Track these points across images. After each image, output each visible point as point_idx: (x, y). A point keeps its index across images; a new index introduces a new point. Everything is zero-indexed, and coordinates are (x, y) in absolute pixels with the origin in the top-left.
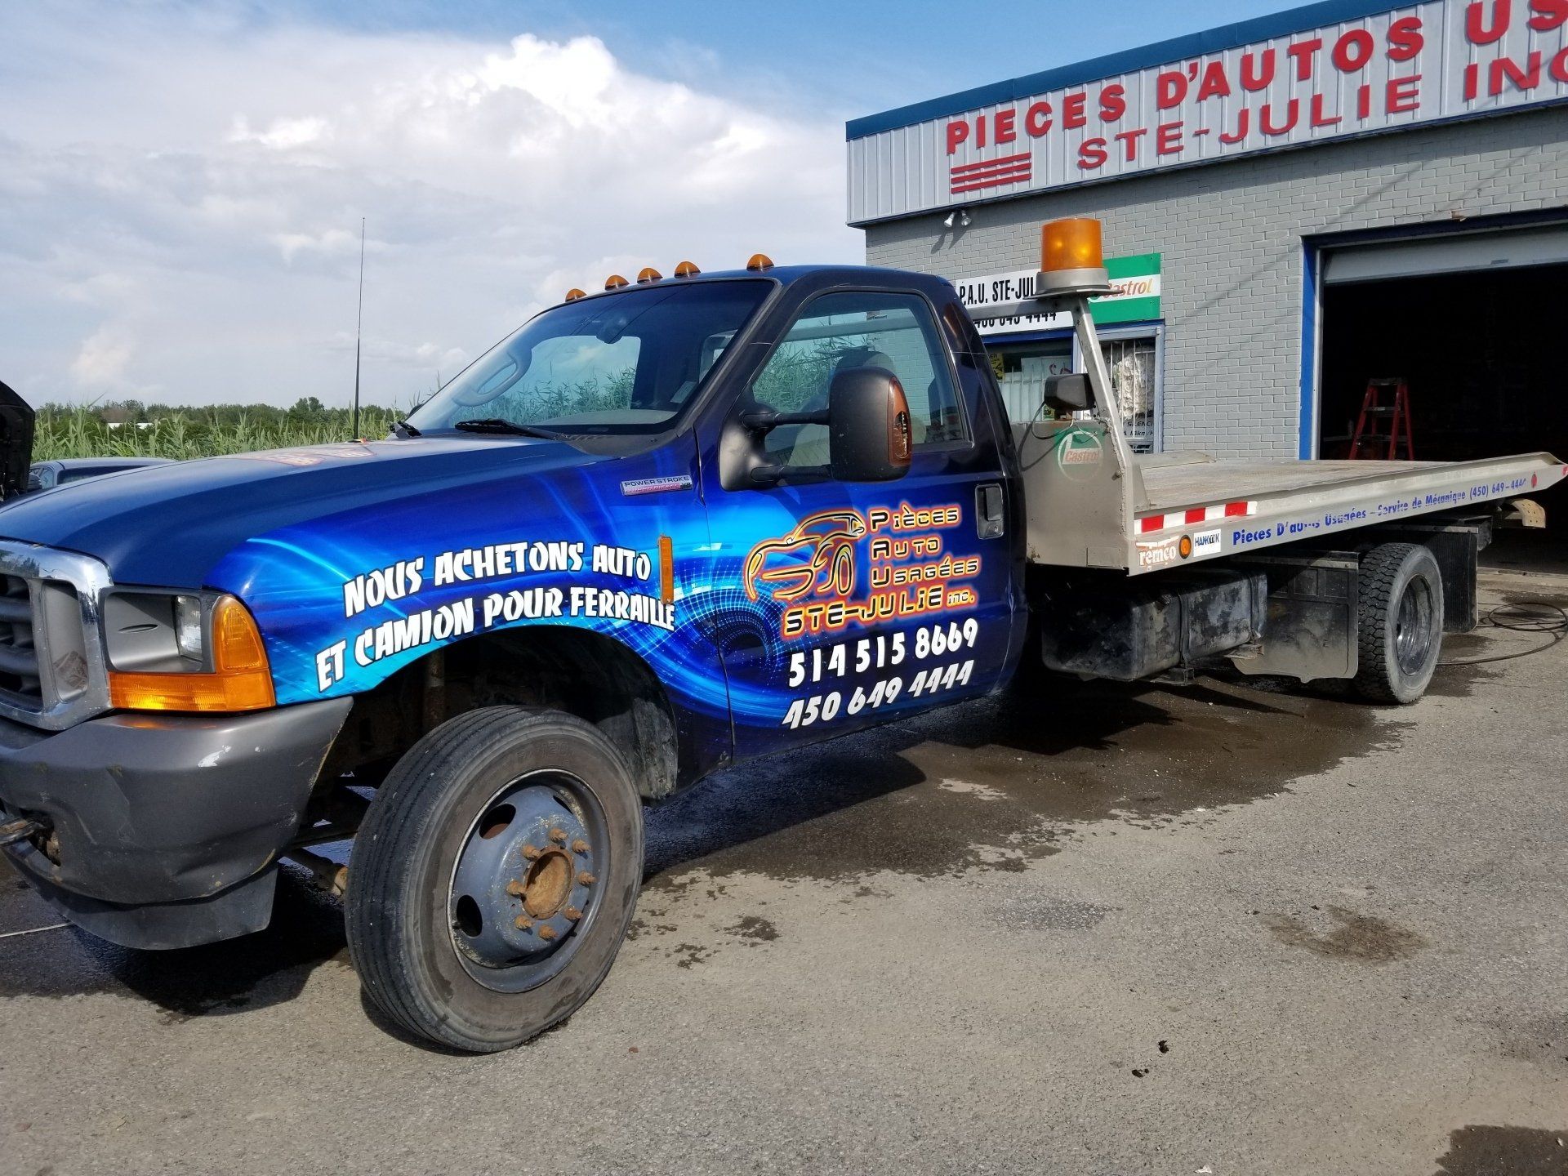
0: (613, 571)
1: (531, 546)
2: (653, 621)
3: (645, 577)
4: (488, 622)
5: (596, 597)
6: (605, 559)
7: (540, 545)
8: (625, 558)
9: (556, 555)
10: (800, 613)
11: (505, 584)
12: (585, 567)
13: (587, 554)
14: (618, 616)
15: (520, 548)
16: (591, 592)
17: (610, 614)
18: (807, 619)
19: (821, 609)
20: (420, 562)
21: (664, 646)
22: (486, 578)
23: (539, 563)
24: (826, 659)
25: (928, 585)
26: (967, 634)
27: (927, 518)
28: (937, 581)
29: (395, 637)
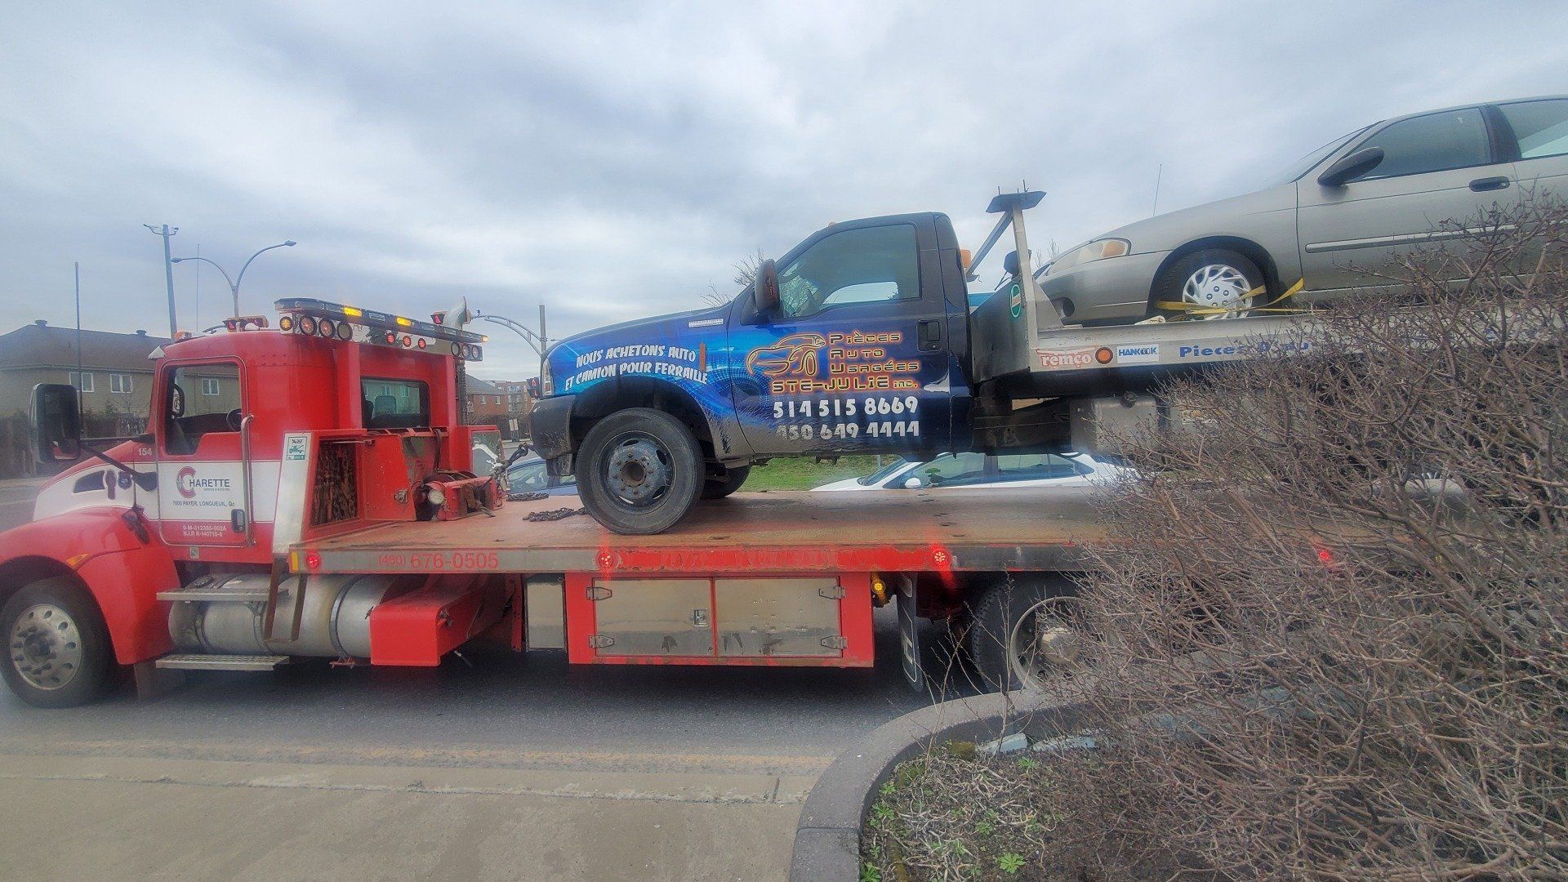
0: (677, 357)
1: (643, 346)
2: (695, 379)
3: (693, 360)
4: (621, 373)
5: (667, 367)
6: (674, 352)
7: (647, 346)
8: (684, 352)
9: (653, 350)
10: (782, 383)
11: (628, 360)
12: (665, 355)
13: (666, 351)
14: (676, 375)
15: (639, 347)
16: (665, 365)
17: (673, 374)
18: (787, 387)
19: (796, 382)
20: (602, 351)
21: (699, 390)
22: (623, 357)
23: (645, 353)
24: (797, 407)
25: (875, 375)
26: (908, 405)
27: (873, 339)
28: (883, 373)
29: (589, 376)
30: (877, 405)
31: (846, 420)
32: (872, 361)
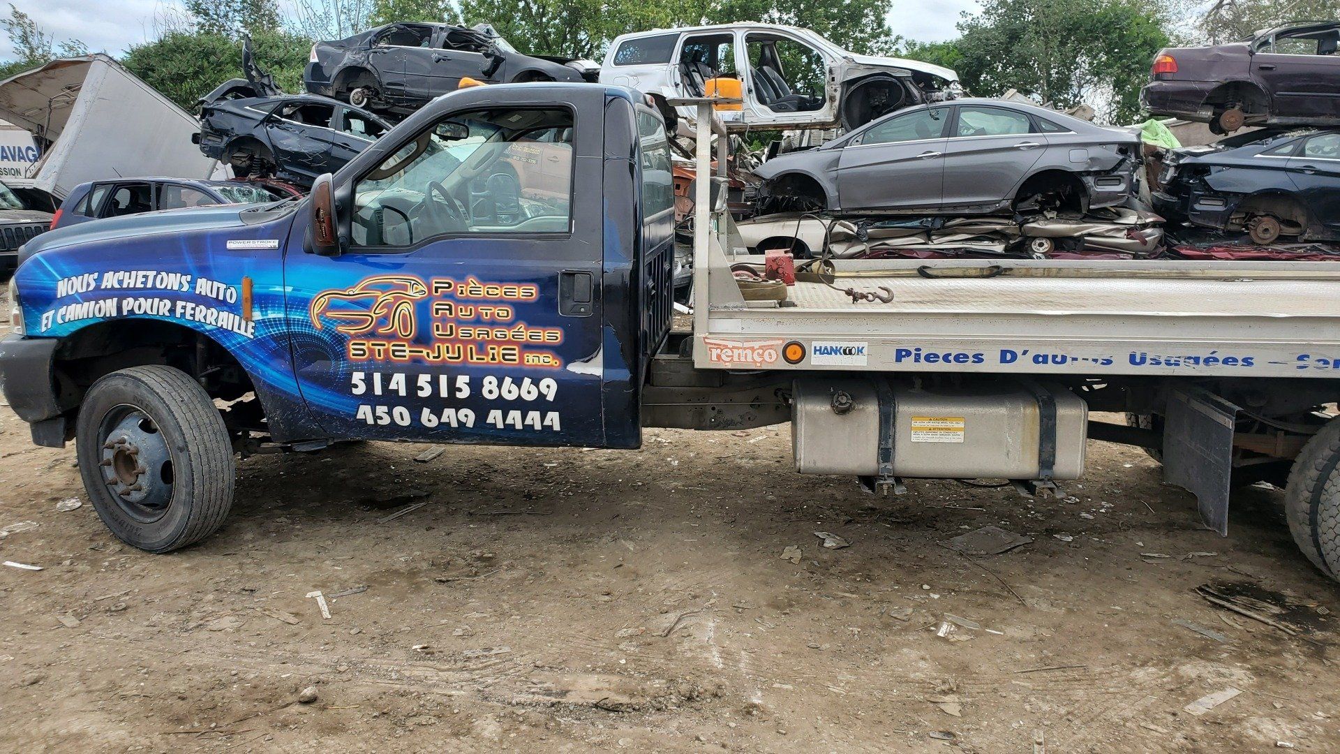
0: (209, 295)
1: (158, 273)
2: (236, 330)
3: (233, 301)
4: (125, 313)
5: (193, 309)
6: (203, 286)
7: (164, 274)
8: (218, 288)
9: (172, 281)
10: (364, 344)
11: (135, 293)
12: (190, 290)
13: (193, 283)
14: (208, 322)
15: (151, 274)
16: (190, 305)
17: (203, 320)
18: (372, 351)
19: (384, 345)
20: (96, 275)
21: (243, 347)
22: (128, 289)
23: (161, 284)
24: (386, 380)
25: (499, 343)
26: (544, 390)
27: (496, 291)
28: (509, 342)
29: (78, 313)
30: (500, 386)
31: (458, 405)
32: (493, 323)
